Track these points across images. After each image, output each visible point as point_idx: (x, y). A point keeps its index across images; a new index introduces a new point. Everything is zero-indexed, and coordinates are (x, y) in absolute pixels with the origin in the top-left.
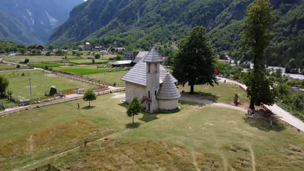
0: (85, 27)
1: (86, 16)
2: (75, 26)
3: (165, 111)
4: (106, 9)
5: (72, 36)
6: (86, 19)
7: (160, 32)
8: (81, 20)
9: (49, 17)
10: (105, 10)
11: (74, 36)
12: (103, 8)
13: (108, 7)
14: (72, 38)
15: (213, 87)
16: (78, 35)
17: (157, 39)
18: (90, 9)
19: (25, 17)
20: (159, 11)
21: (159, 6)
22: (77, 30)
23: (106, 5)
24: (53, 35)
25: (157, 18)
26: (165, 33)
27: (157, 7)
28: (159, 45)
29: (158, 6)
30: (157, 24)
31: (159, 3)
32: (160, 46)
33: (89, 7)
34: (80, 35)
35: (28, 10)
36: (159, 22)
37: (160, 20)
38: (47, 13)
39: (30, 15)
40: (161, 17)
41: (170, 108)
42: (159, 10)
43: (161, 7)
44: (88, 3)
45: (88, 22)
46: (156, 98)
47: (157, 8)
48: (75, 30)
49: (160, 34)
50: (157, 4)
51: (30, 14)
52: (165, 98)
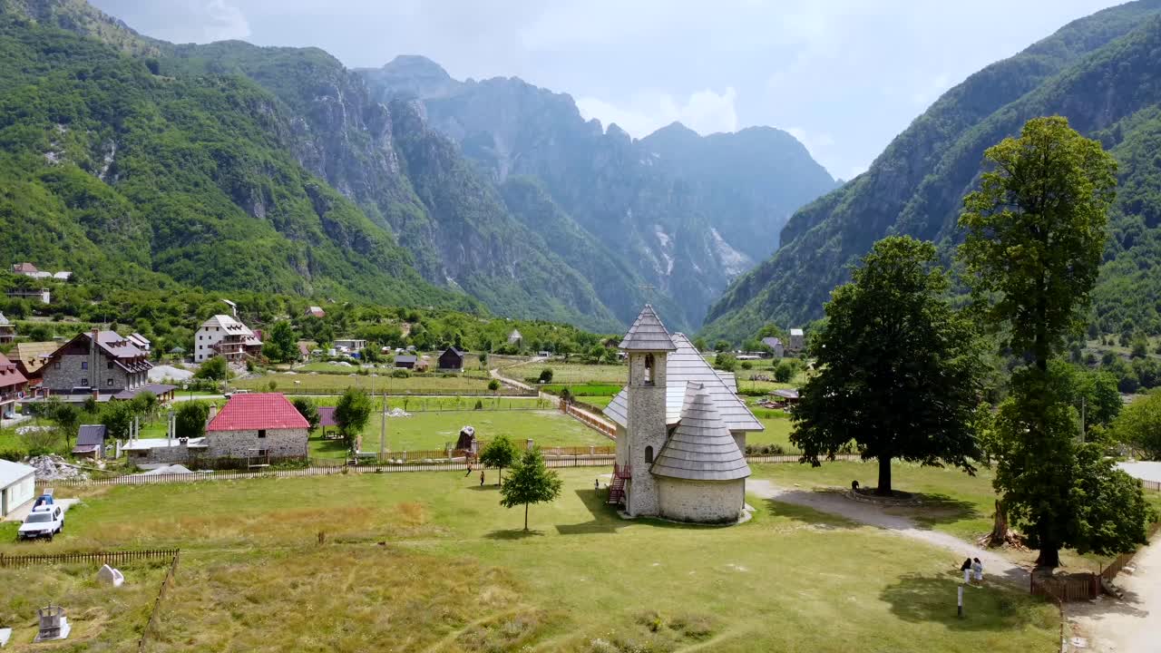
0: (827, 278)
1: (834, 239)
2: (794, 275)
3: (672, 519)
4: (912, 208)
5: (781, 309)
6: (833, 250)
7: (1126, 292)
8: (814, 254)
9: (724, 247)
10: (907, 214)
11: (785, 309)
12: (902, 208)
13: (921, 200)
14: (779, 317)
15: (974, 475)
16: (799, 305)
17: (1107, 320)
18: (850, 211)
19: (648, 250)
20: (1140, 202)
21: (1139, 184)
22: (798, 290)
23: (911, 196)
24: (718, 306)
25: (1124, 231)
26: (1149, 295)
27: (1128, 187)
28: (1111, 343)
29: (1131, 184)
30: (1122, 258)
31: (1137, 172)
32: (1117, 349)
33: (850, 205)
34: (805, 308)
35: (658, 227)
36: (1136, 249)
37: (1136, 239)
38: (715, 234)
39: (664, 244)
40: (1144, 227)
41: (694, 515)
42: (1137, 198)
43: (1149, 185)
44: (849, 192)
45: (843, 261)
46: (650, 471)
47: (1130, 193)
48: (790, 287)
49: (1127, 300)
50: (1126, 176)
51: (664, 239)
52: (673, 473)
